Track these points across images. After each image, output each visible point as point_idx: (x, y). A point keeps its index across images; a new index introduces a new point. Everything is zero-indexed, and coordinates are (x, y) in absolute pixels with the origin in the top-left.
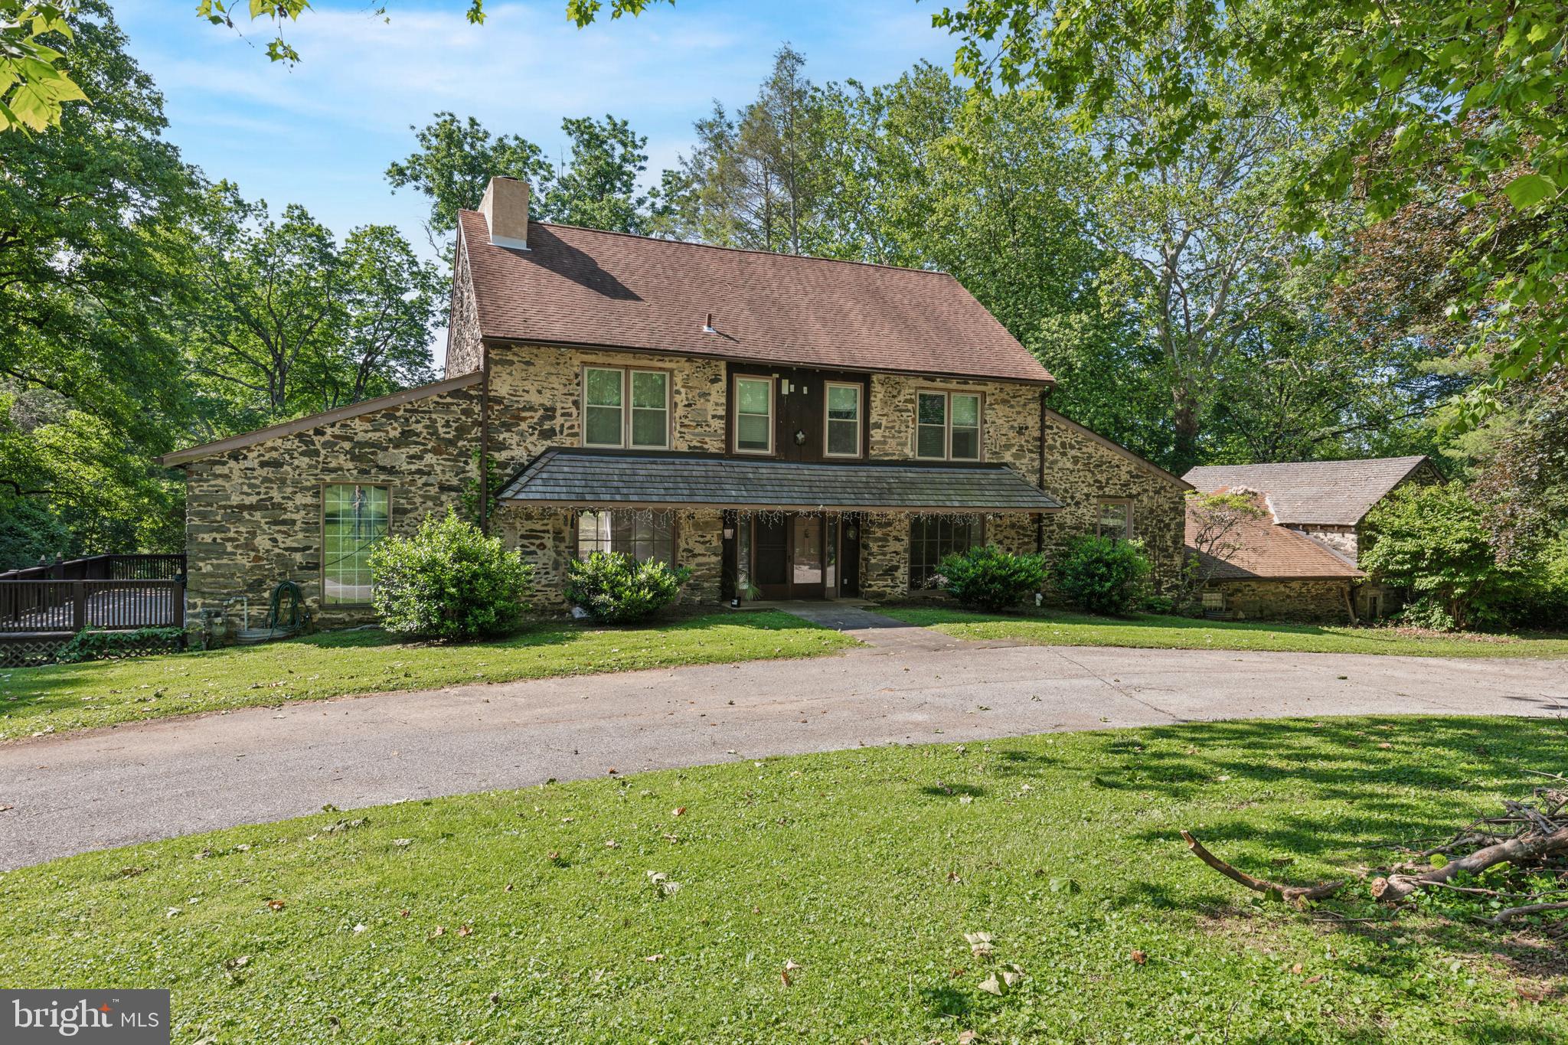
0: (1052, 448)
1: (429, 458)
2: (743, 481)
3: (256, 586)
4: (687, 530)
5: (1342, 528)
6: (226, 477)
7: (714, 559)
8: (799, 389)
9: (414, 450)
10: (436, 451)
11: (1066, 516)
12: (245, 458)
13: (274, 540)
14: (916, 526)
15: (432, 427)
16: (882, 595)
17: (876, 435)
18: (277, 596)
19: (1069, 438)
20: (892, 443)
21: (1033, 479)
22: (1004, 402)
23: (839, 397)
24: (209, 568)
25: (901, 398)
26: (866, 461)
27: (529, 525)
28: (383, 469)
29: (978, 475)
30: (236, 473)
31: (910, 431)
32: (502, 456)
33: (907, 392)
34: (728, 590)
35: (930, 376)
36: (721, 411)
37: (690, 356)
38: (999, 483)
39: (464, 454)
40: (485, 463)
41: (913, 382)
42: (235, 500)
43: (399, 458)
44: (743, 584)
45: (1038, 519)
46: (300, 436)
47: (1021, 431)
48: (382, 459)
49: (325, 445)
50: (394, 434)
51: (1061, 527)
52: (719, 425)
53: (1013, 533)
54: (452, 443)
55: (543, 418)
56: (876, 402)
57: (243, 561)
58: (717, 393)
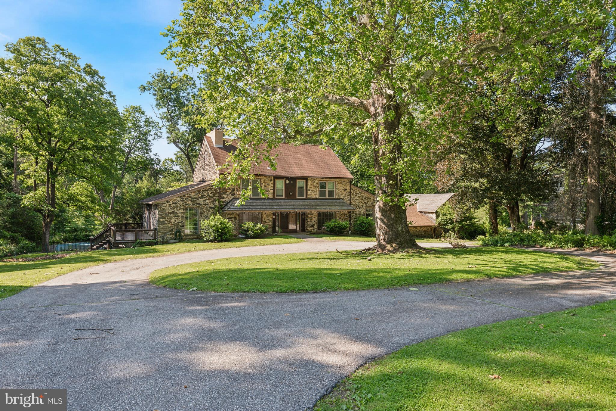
0: (353, 194)
1: (207, 201)
2: (278, 205)
3: (171, 231)
4: (264, 216)
5: (432, 213)
6: (166, 206)
7: (271, 223)
8: (290, 182)
9: (204, 199)
10: (209, 199)
11: (357, 211)
13: (175, 220)
14: (319, 215)
15: (208, 194)
16: (311, 231)
17: (309, 192)
18: (176, 233)
19: (357, 191)
20: (313, 194)
21: (348, 202)
22: (341, 183)
23: (300, 183)
24: (162, 227)
26: (307, 199)
27: (229, 216)
28: (198, 204)
29: (334, 201)
31: (317, 191)
32: (223, 200)
33: (316, 182)
34: (274, 231)
35: (323, 178)
36: (272, 188)
37: (265, 176)
38: (339, 203)
39: (215, 200)
40: (219, 202)
41: (318, 179)
42: (167, 211)
43: (201, 201)
44: (277, 229)
45: (350, 212)
46: (181, 197)
47: (345, 190)
48: (198, 201)
49: (186, 199)
50: (200, 196)
51: (356, 214)
52: (272, 191)
53: (343, 216)
54: (212, 197)
55: (232, 191)
56: (309, 184)
57: (169, 225)
58: (271, 184)
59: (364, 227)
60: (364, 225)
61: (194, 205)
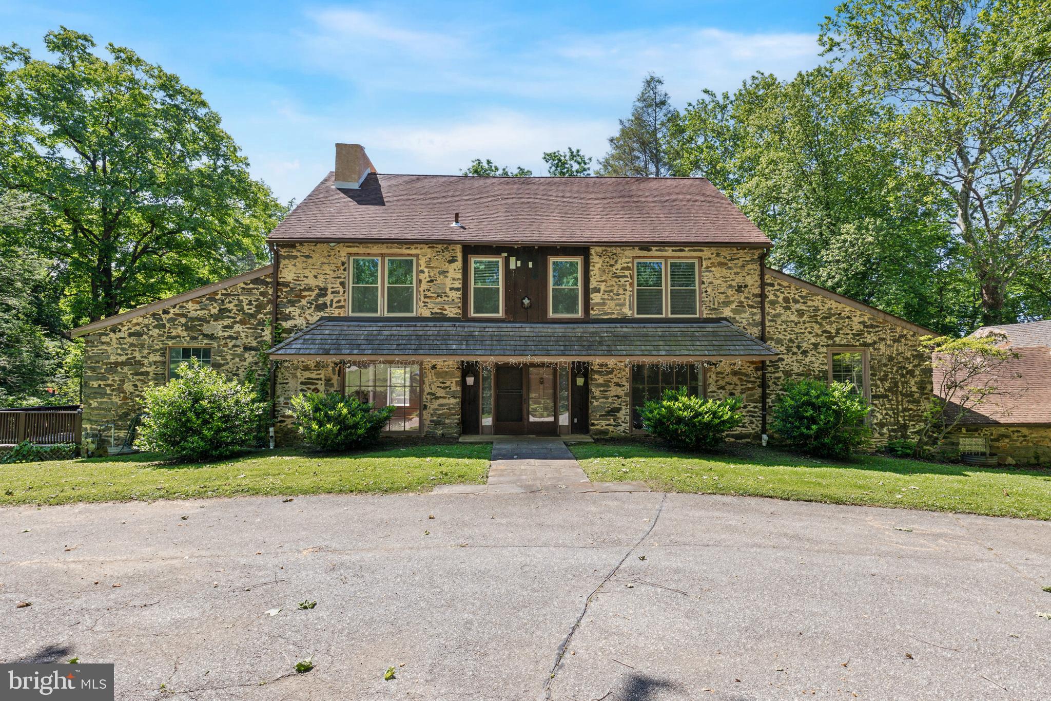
0: (773, 303)
1: (237, 328)
3: (124, 417)
6: (108, 344)
7: (453, 401)
8: (524, 264)
9: (227, 322)
10: (242, 322)
11: (790, 362)
12: (120, 331)
13: (136, 386)
14: (637, 372)
15: (239, 305)
16: (605, 432)
17: (596, 298)
18: (134, 425)
19: (792, 293)
20: (611, 304)
21: (755, 331)
22: (721, 264)
23: (561, 269)
24: (96, 403)
25: (619, 266)
26: (587, 320)
27: (307, 374)
28: (206, 336)
29: (693, 329)
30: (114, 340)
31: (628, 293)
32: (287, 325)
33: (623, 262)
34: (469, 424)
35: (645, 246)
36: (458, 285)
37: (432, 243)
38: (714, 334)
39: (261, 323)
40: (275, 330)
41: (630, 253)
42: (113, 359)
43: (216, 328)
45: (762, 366)
46: (154, 315)
47: (740, 289)
48: (207, 329)
49: (169, 320)
50: (214, 311)
51: (788, 374)
52: (456, 295)
53: (735, 379)
54: (252, 316)
55: (318, 296)
56: (595, 271)
57: (116, 400)
58: (455, 271)
59: (813, 420)
60: (809, 413)
61: (194, 338)
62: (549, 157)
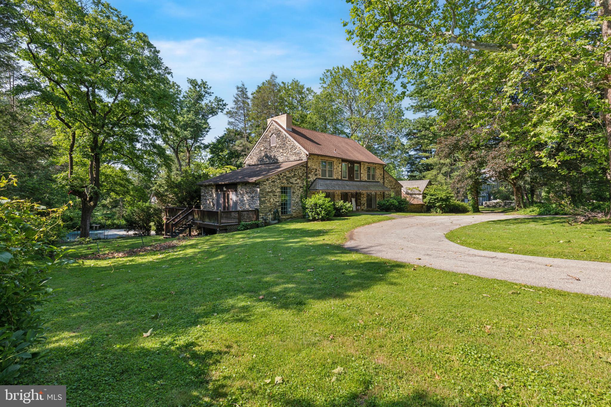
0: (385, 178)
3: (270, 211)
4: (336, 196)
5: (419, 194)
6: (266, 185)
8: (351, 165)
9: (296, 178)
10: (299, 179)
13: (274, 200)
14: (367, 195)
15: (298, 173)
16: (363, 210)
17: (362, 175)
18: (275, 213)
19: (387, 176)
20: (364, 177)
22: (378, 168)
23: (356, 167)
24: (263, 206)
26: (361, 181)
28: (291, 183)
29: (375, 184)
31: (366, 174)
32: (309, 180)
33: (366, 166)
35: (369, 163)
36: (341, 170)
37: (336, 158)
38: (378, 186)
39: (304, 179)
40: (307, 182)
41: (366, 164)
42: (267, 190)
43: (293, 180)
45: (383, 193)
46: (278, 175)
47: (381, 174)
48: (291, 181)
49: (282, 177)
50: (293, 175)
51: (386, 194)
52: (340, 173)
53: (381, 196)
54: (301, 177)
55: (315, 171)
56: (362, 168)
57: (268, 205)
58: (340, 166)
61: (288, 184)
62: (193, 82)
